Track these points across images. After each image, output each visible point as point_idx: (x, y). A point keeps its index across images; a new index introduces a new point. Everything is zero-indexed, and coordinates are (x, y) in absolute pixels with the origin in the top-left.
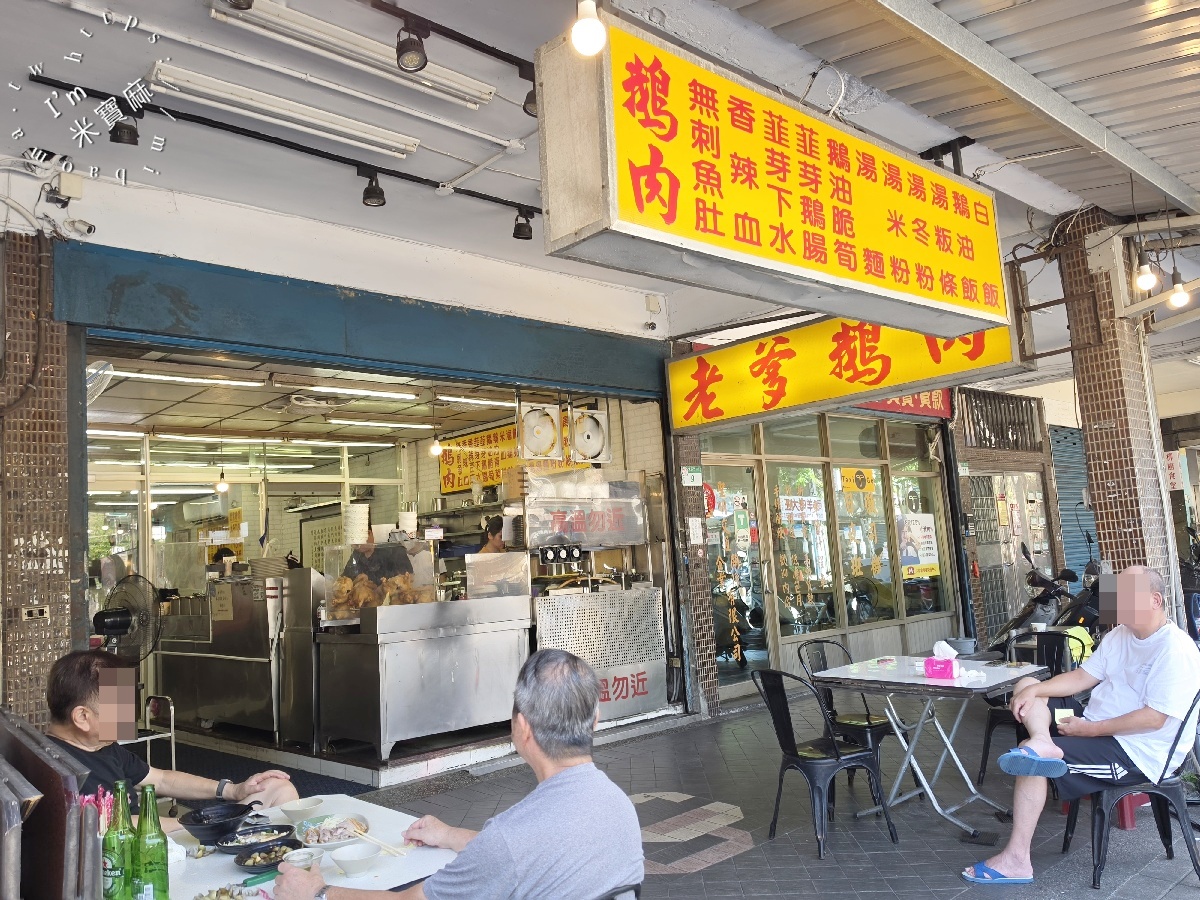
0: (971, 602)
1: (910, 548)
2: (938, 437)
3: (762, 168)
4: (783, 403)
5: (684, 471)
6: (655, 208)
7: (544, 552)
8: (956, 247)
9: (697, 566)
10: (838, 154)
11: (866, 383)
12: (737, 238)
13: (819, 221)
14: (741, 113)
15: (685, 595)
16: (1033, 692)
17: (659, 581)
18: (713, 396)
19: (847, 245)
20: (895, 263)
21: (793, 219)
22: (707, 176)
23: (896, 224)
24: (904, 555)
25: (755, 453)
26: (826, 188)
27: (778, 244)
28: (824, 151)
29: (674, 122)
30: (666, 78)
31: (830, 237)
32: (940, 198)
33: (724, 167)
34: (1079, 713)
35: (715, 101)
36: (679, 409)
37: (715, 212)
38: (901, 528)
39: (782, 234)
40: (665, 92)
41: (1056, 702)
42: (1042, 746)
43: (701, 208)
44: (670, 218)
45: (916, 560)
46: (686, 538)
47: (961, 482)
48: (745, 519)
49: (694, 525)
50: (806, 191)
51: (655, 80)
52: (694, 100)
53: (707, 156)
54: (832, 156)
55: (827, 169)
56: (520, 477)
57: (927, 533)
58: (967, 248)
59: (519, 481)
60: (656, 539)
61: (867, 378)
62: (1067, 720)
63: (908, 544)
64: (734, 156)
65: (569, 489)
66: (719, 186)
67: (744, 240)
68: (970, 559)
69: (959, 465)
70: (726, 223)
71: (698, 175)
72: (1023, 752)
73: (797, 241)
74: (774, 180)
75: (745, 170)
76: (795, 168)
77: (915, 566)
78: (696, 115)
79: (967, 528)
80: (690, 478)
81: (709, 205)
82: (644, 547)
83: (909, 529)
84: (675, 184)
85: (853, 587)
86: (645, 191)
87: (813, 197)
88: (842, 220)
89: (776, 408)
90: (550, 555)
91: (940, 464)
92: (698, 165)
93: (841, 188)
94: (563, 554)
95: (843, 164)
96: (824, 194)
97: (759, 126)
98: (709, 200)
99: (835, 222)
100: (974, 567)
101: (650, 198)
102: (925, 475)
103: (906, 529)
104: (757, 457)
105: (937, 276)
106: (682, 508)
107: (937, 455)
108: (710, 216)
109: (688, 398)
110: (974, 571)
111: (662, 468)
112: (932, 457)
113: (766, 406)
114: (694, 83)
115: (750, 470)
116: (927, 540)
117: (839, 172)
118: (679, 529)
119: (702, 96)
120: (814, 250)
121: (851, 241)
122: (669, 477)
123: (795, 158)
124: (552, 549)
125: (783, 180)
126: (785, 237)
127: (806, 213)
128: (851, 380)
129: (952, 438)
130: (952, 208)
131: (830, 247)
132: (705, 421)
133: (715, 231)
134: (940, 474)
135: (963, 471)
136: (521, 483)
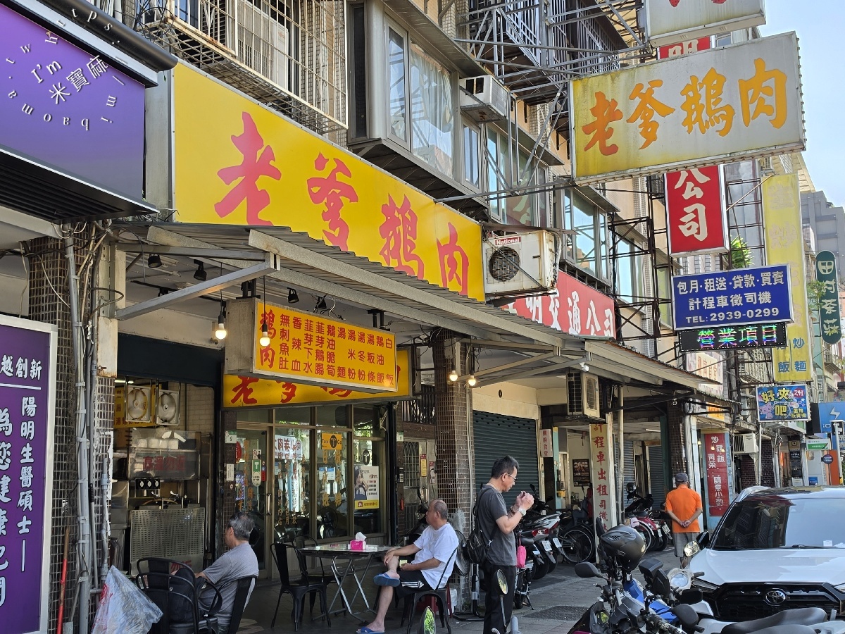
0: (397, 527)
1: (361, 489)
2: (386, 414)
3: (303, 341)
4: (293, 400)
5: (227, 433)
6: (267, 363)
7: (138, 482)
8: (376, 360)
9: (229, 495)
10: (331, 330)
11: (339, 396)
12: (292, 369)
13: (322, 359)
14: (297, 322)
15: (219, 513)
16: (393, 553)
17: (203, 504)
18: (251, 390)
19: (332, 366)
20: (350, 371)
21: (313, 360)
22: (285, 349)
23: (352, 354)
24: (357, 493)
25: (269, 422)
26: (326, 344)
27: (306, 370)
28: (326, 330)
29: (275, 331)
30: (273, 316)
31: (325, 363)
32: (371, 340)
33: (290, 344)
34: (409, 562)
35: (288, 320)
36: (229, 396)
37: (286, 361)
38: (356, 476)
39: (308, 365)
40: (273, 321)
41: (402, 557)
42: (392, 574)
43: (281, 360)
44: (271, 366)
45: (364, 497)
46: (224, 476)
47: (398, 445)
48: (259, 466)
49: (230, 468)
50: (318, 348)
51: (270, 317)
52: (282, 322)
53: (285, 341)
54: (329, 332)
55: (326, 336)
56: (127, 434)
57: (374, 479)
58: (381, 360)
59: (126, 436)
60: (204, 476)
61: (340, 393)
62: (403, 565)
63: (360, 486)
64: (294, 339)
65: (155, 443)
66: (287, 352)
67: (295, 370)
68: (399, 497)
69: (398, 434)
70: (289, 365)
71: (281, 348)
72: (383, 575)
73: (313, 368)
74: (307, 345)
75: (297, 343)
76: (314, 339)
77: (364, 501)
78: (282, 327)
79: (398, 477)
80: (230, 438)
81: (284, 359)
82: (194, 481)
83: (362, 477)
84: (273, 353)
85: (323, 518)
86: (264, 358)
87: (320, 349)
88: (331, 357)
89: (289, 402)
90: (142, 484)
91: (386, 432)
92: (281, 345)
93: (332, 344)
94: (150, 484)
95: (333, 334)
96: (325, 349)
97: (303, 326)
98: (284, 357)
99: (328, 358)
100: (400, 504)
101: (265, 360)
102: (376, 439)
103: (360, 475)
104: (270, 425)
105: (366, 374)
106: (223, 457)
107: (384, 426)
108: (284, 362)
109: (235, 390)
110: (400, 506)
111: (212, 431)
112: (381, 427)
113: (282, 401)
114: (283, 315)
115: (264, 433)
116: (373, 484)
117: (331, 338)
118: (220, 471)
119: (285, 319)
120: (319, 370)
121: (333, 364)
122: (217, 436)
123: (314, 334)
124: (142, 480)
125: (310, 345)
126: (309, 367)
127: (317, 356)
128: (332, 393)
129: (395, 415)
130: (376, 343)
131: (325, 368)
132: (245, 405)
133: (285, 368)
134: (385, 439)
135: (400, 438)
136: (127, 438)
